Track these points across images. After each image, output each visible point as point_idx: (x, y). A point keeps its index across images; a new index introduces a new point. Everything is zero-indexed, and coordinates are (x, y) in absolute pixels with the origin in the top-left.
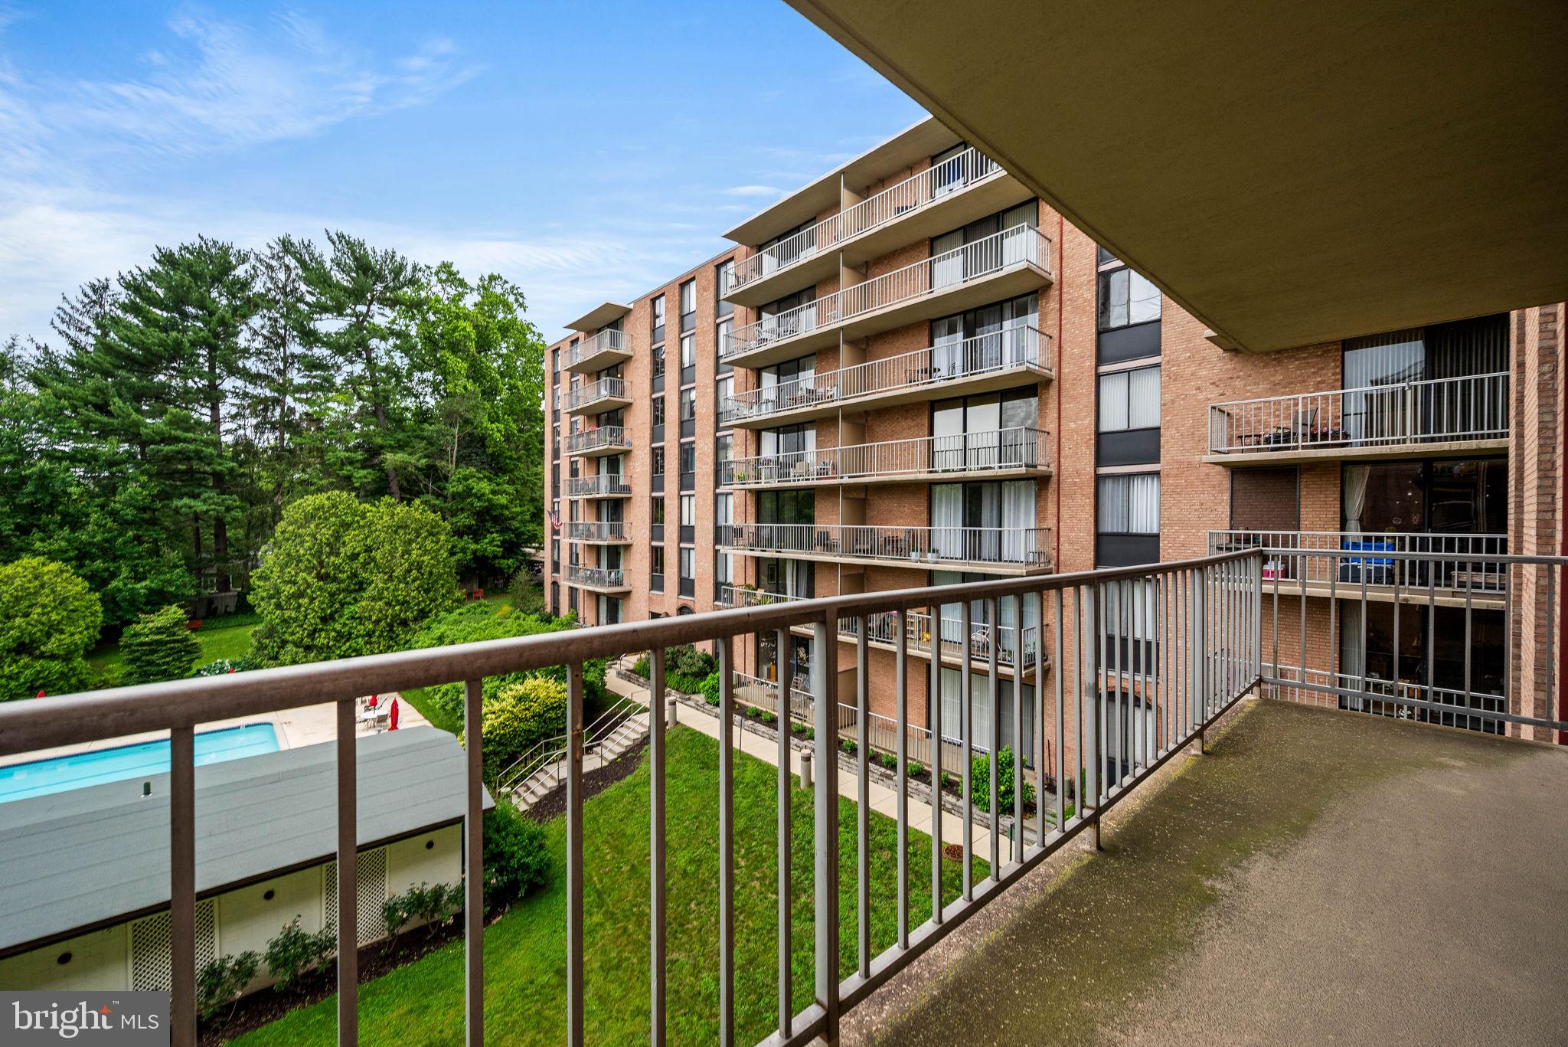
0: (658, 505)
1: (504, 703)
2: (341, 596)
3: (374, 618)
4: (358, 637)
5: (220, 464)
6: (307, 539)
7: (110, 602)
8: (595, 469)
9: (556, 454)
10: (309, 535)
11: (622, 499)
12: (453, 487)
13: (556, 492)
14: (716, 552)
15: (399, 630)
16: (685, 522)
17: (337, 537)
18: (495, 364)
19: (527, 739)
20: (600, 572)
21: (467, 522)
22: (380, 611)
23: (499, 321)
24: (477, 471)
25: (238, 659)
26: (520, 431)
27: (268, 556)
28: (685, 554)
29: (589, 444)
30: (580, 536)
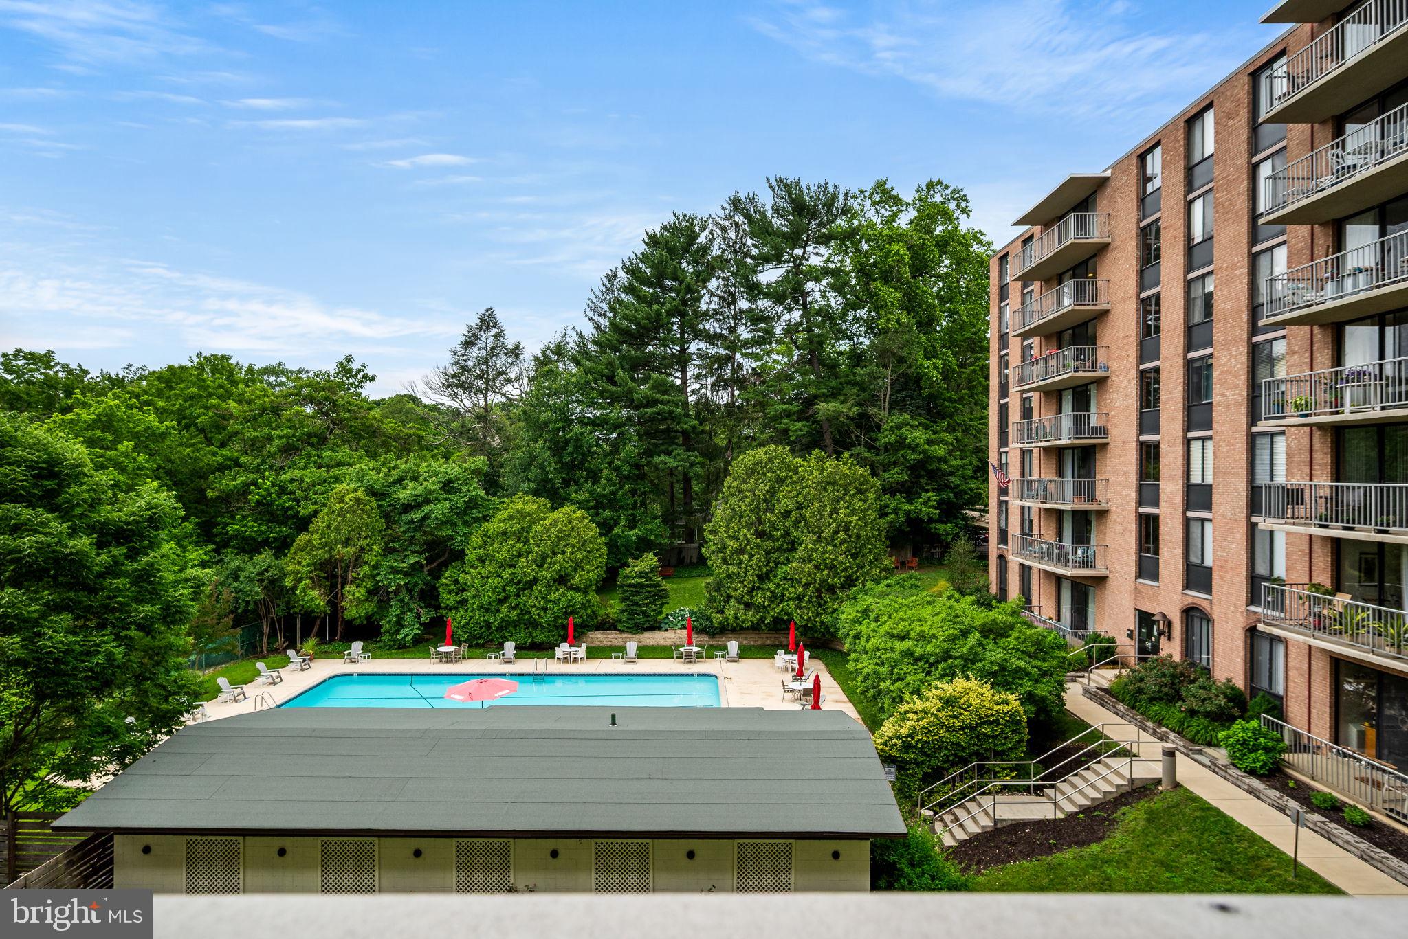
0: (1149, 455)
1: (928, 704)
2: (775, 555)
3: (804, 581)
4: (790, 599)
5: (686, 423)
6: (748, 494)
7: (612, 547)
8: (1054, 407)
9: (1004, 391)
10: (749, 490)
11: (1094, 446)
12: (886, 438)
13: (1003, 441)
14: (1252, 527)
15: (827, 597)
16: (1196, 479)
17: (773, 493)
18: (935, 289)
19: (955, 755)
20: (1062, 547)
21: (900, 478)
22: (809, 574)
23: (937, 236)
24: (912, 417)
25: (696, 609)
26: (962, 365)
27: (719, 511)
28: (1195, 529)
29: (1046, 373)
30: (1033, 497)
